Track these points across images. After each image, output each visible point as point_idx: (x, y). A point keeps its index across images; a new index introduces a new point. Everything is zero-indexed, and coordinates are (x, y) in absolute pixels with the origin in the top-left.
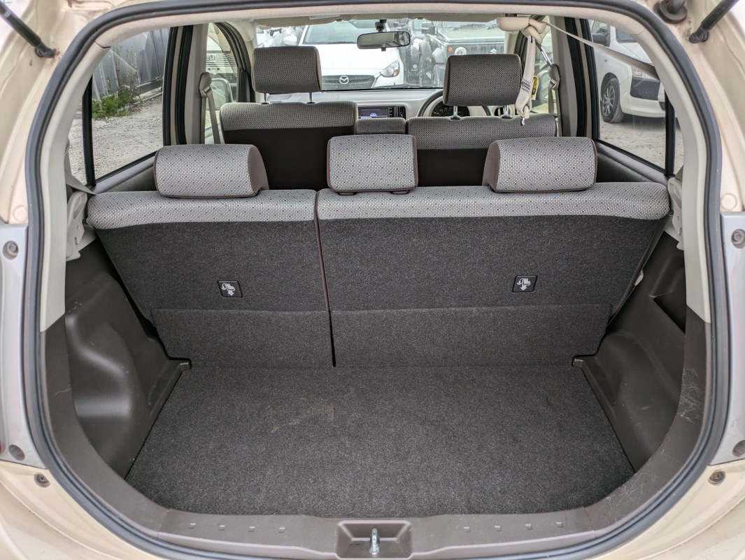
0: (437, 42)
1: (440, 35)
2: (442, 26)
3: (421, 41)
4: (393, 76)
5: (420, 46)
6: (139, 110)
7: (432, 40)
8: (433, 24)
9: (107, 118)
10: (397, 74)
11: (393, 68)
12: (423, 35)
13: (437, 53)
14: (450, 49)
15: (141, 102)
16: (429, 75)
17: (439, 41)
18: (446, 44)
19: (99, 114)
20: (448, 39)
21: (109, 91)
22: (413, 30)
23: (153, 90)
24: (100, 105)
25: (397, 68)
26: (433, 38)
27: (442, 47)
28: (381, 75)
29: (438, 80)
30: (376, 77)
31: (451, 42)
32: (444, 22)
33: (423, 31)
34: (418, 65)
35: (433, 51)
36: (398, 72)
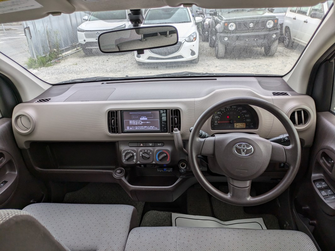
0: (218, 20)
1: (221, 16)
2: (221, 11)
3: (210, 20)
4: (192, 41)
5: (209, 22)
6: (60, 62)
7: (215, 19)
8: (216, 10)
9: (39, 68)
10: (195, 40)
11: (193, 36)
12: (211, 16)
13: (218, 26)
14: (226, 24)
15: (63, 57)
16: (214, 38)
17: (220, 20)
18: (223, 21)
19: (36, 66)
20: (224, 18)
21: (44, 53)
22: (206, 14)
23: (72, 50)
24: (36, 61)
25: (195, 36)
26: (216, 18)
27: (221, 23)
28: (186, 41)
29: (219, 42)
30: (182, 42)
31: (226, 20)
32: (222, 9)
33: (210, 14)
34: (208, 32)
35: (216, 25)
36: (195, 38)
